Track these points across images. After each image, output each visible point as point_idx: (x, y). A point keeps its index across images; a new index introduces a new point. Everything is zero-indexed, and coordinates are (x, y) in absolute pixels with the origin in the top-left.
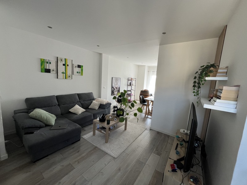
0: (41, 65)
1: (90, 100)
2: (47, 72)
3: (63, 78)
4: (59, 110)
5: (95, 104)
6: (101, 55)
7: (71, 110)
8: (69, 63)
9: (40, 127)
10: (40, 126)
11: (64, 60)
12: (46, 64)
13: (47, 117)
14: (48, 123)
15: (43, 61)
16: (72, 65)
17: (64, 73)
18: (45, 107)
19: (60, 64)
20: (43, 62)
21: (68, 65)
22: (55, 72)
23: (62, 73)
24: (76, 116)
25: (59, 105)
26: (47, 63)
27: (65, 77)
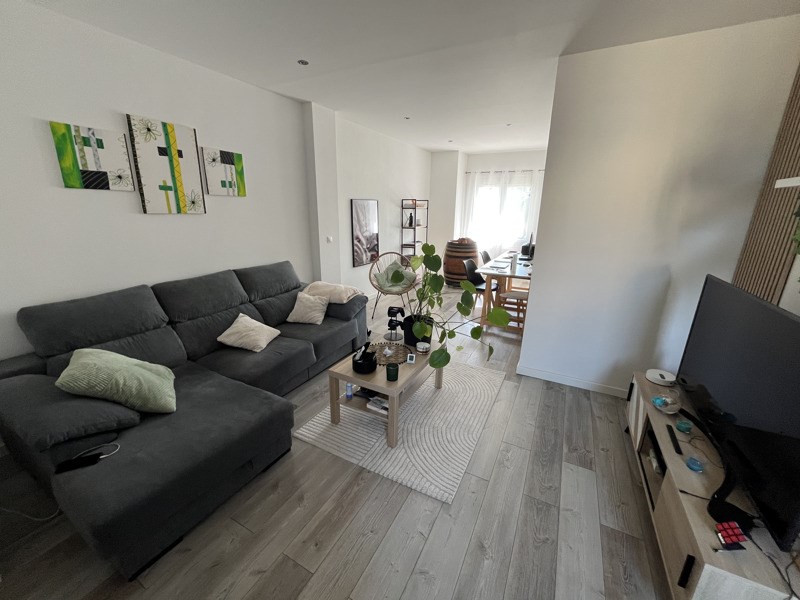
0: (60, 154)
1: (287, 291)
2: (95, 188)
3: (170, 212)
4: (176, 344)
5: (309, 306)
6: (303, 107)
7: (227, 337)
8: (182, 142)
9: (121, 429)
10: (119, 422)
11: (160, 128)
12: (81, 150)
13: (138, 379)
14: (151, 406)
15: (64, 135)
16: (200, 151)
17: (170, 188)
18: (116, 337)
19: (147, 149)
20: (64, 140)
21: (180, 154)
22: (128, 185)
23: (161, 188)
24: (250, 358)
25: (171, 323)
26: (86, 142)
27: (178, 205)
